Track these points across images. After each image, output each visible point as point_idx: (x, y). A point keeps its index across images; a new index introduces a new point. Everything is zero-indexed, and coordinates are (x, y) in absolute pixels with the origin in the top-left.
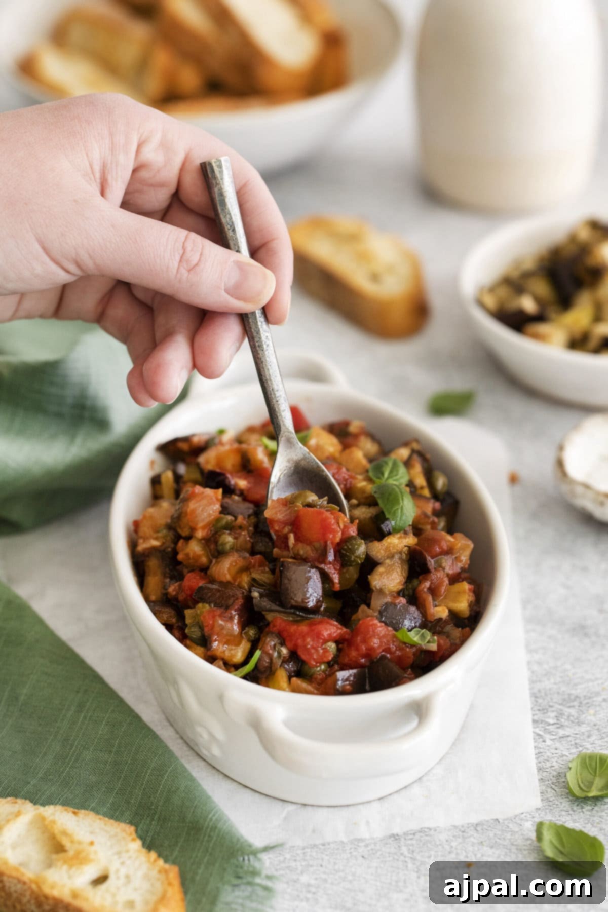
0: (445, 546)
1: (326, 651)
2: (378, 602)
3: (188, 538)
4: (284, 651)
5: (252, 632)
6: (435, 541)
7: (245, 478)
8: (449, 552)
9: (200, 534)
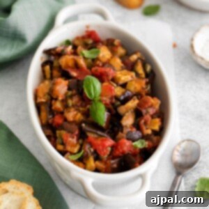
0: (150, 104)
1: (107, 150)
2: (126, 131)
3: (56, 99)
4: (92, 150)
5: (81, 141)
6: (146, 102)
7: (76, 72)
8: (152, 106)
9: (60, 98)
